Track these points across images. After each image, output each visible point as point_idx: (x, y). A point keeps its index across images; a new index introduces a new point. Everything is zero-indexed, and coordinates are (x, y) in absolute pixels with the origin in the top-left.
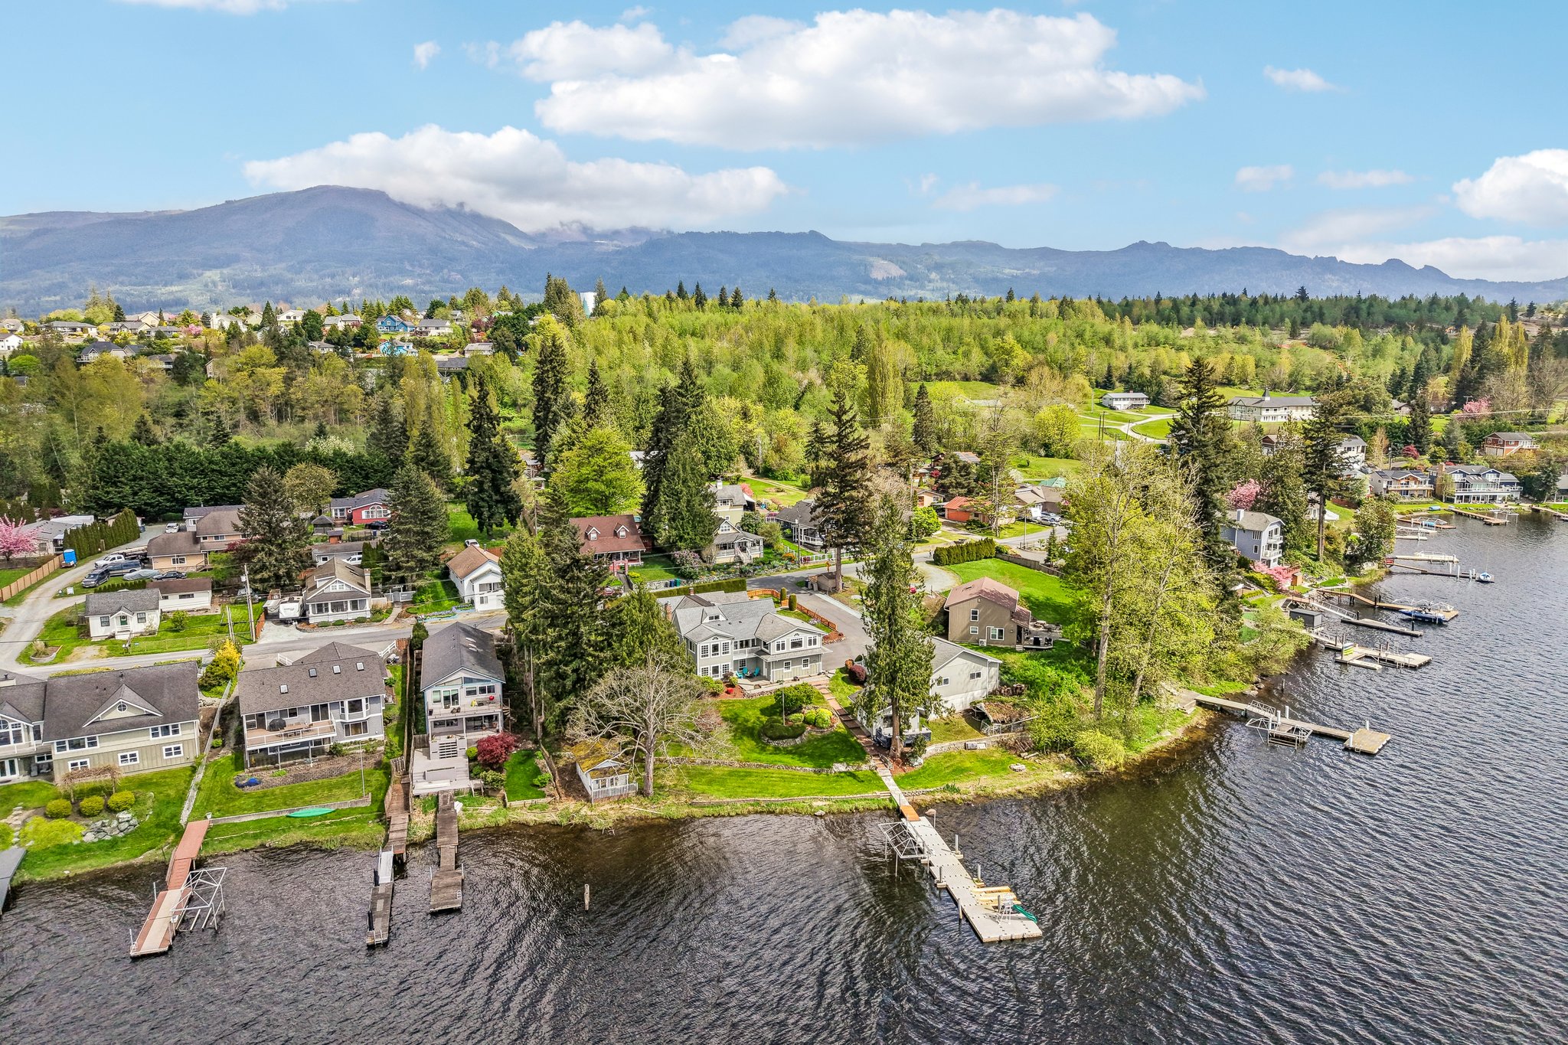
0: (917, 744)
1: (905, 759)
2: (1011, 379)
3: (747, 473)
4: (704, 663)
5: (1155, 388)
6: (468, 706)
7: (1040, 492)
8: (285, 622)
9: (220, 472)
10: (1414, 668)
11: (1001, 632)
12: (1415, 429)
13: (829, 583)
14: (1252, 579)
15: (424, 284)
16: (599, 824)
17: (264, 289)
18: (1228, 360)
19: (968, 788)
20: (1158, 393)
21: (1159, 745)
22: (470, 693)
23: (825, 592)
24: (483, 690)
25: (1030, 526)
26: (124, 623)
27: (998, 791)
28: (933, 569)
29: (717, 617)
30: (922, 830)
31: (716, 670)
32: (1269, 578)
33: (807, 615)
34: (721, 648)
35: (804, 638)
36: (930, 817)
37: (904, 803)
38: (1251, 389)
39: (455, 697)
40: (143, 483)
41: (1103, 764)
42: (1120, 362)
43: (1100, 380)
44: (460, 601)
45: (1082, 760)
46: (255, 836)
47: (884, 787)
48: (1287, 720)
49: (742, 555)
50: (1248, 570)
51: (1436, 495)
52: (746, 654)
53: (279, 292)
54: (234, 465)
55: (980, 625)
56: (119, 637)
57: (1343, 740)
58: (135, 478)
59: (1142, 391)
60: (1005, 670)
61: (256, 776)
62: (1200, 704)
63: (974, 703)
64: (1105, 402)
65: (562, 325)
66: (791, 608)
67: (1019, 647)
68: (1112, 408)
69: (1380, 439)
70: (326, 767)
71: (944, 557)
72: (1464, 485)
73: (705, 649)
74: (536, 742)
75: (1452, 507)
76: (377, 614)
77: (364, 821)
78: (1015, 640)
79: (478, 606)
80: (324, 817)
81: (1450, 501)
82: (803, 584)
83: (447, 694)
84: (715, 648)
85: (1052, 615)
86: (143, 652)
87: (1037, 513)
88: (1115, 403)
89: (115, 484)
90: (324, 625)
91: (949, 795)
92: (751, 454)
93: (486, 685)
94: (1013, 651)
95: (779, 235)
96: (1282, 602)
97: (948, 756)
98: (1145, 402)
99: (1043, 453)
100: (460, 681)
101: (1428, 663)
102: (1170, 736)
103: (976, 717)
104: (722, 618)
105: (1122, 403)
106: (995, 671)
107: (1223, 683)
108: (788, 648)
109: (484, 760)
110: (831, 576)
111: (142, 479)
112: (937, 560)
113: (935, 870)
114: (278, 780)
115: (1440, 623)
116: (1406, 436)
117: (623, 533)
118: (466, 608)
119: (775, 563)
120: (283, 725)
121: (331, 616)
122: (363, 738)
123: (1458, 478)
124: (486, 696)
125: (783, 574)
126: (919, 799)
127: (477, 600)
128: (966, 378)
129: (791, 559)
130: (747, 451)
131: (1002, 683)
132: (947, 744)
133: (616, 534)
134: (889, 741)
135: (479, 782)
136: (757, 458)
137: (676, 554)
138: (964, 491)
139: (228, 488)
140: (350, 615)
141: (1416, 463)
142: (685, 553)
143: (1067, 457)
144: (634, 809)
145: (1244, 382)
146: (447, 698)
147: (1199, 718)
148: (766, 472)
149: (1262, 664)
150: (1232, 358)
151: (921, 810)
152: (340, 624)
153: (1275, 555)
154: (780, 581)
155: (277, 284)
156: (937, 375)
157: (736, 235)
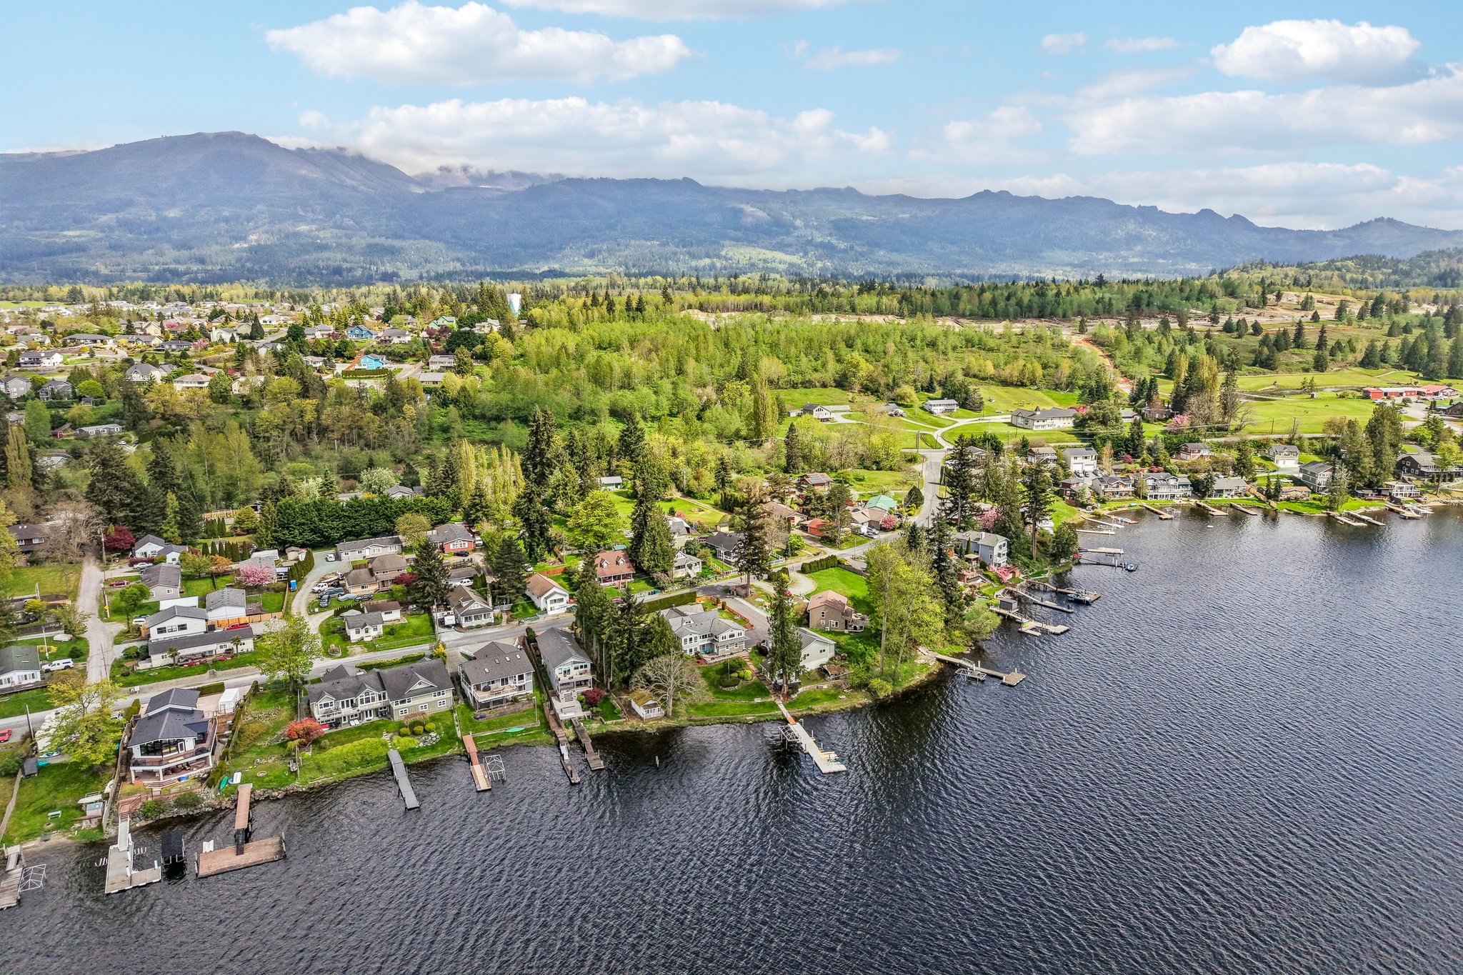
0: (794, 688)
1: (788, 695)
2: (857, 387)
3: (678, 495)
4: (686, 647)
5: (964, 395)
6: (576, 675)
7: (867, 513)
8: (448, 627)
9: (349, 517)
10: (1058, 635)
11: (836, 623)
12: (1133, 441)
13: (742, 592)
14: (987, 576)
15: (318, 230)
16: (650, 730)
17: (160, 234)
18: (1021, 368)
19: (818, 708)
20: (966, 399)
21: (912, 683)
22: (575, 669)
23: (741, 596)
24: (581, 667)
25: (860, 538)
26: (367, 632)
27: (832, 709)
28: (801, 576)
29: (689, 622)
30: (797, 729)
31: (691, 651)
32: (996, 575)
33: (732, 614)
34: (693, 639)
35: (735, 632)
36: (801, 723)
37: (789, 717)
38: (1038, 389)
39: (569, 671)
40: (305, 527)
41: (882, 695)
42: (941, 369)
43: (925, 385)
44: (539, 609)
45: (872, 692)
46: (495, 742)
47: (779, 709)
48: (979, 668)
49: (690, 571)
50: (986, 570)
51: (1136, 494)
52: (706, 641)
53: (175, 237)
54: (356, 511)
55: (826, 619)
56: (366, 639)
57: (1001, 678)
58: (300, 524)
59: (953, 397)
60: (838, 646)
61: (483, 713)
62: (939, 660)
63: (822, 665)
64: (926, 407)
65: (506, 340)
66: (723, 609)
67: (846, 631)
68: (931, 413)
69: (1107, 450)
70: (512, 708)
71: (807, 568)
72: (1154, 488)
73: (686, 640)
74: (608, 691)
75: (1144, 503)
76: (498, 620)
77: (540, 733)
78: (844, 628)
79: (550, 613)
80: (521, 732)
81: (1145, 498)
82: (727, 591)
83: (563, 671)
84: (691, 639)
85: (865, 609)
86: (385, 648)
87: (864, 529)
88: (933, 409)
89: (288, 528)
90: (470, 628)
91: (809, 712)
92: (677, 479)
93: (583, 664)
94: (843, 634)
95: (654, 181)
96: (1002, 591)
97: (809, 692)
98: (956, 408)
99: (875, 467)
100: (570, 663)
101: (1068, 630)
102: (919, 678)
103: (822, 672)
104: (692, 622)
105: (939, 408)
106: (833, 647)
107: (954, 646)
108: (728, 638)
109: (588, 702)
110: (744, 587)
111: (303, 524)
112: (803, 570)
113: (803, 746)
114: (493, 715)
115: (1088, 604)
116: (1127, 446)
117: (621, 562)
118: (542, 614)
119: (710, 576)
120: (489, 689)
121: (474, 623)
122: (523, 692)
123: (1150, 482)
124: (583, 669)
125: (714, 583)
126: (795, 714)
127: (549, 609)
128: (824, 386)
129: (718, 573)
130: (675, 477)
131: (836, 653)
132: (808, 686)
133: (617, 563)
134: (781, 687)
135: (589, 712)
136: (681, 482)
137: (655, 575)
138: (819, 513)
139: (354, 527)
140: (483, 621)
141: (1130, 467)
142: (660, 574)
143: (891, 469)
144: (664, 723)
145: (1033, 383)
147: (934, 667)
148: (689, 493)
149: (974, 636)
150: (1025, 366)
151: (796, 719)
152: (479, 627)
153: (1003, 560)
154: (713, 588)
155: (173, 228)
156: (802, 383)
157: (613, 181)
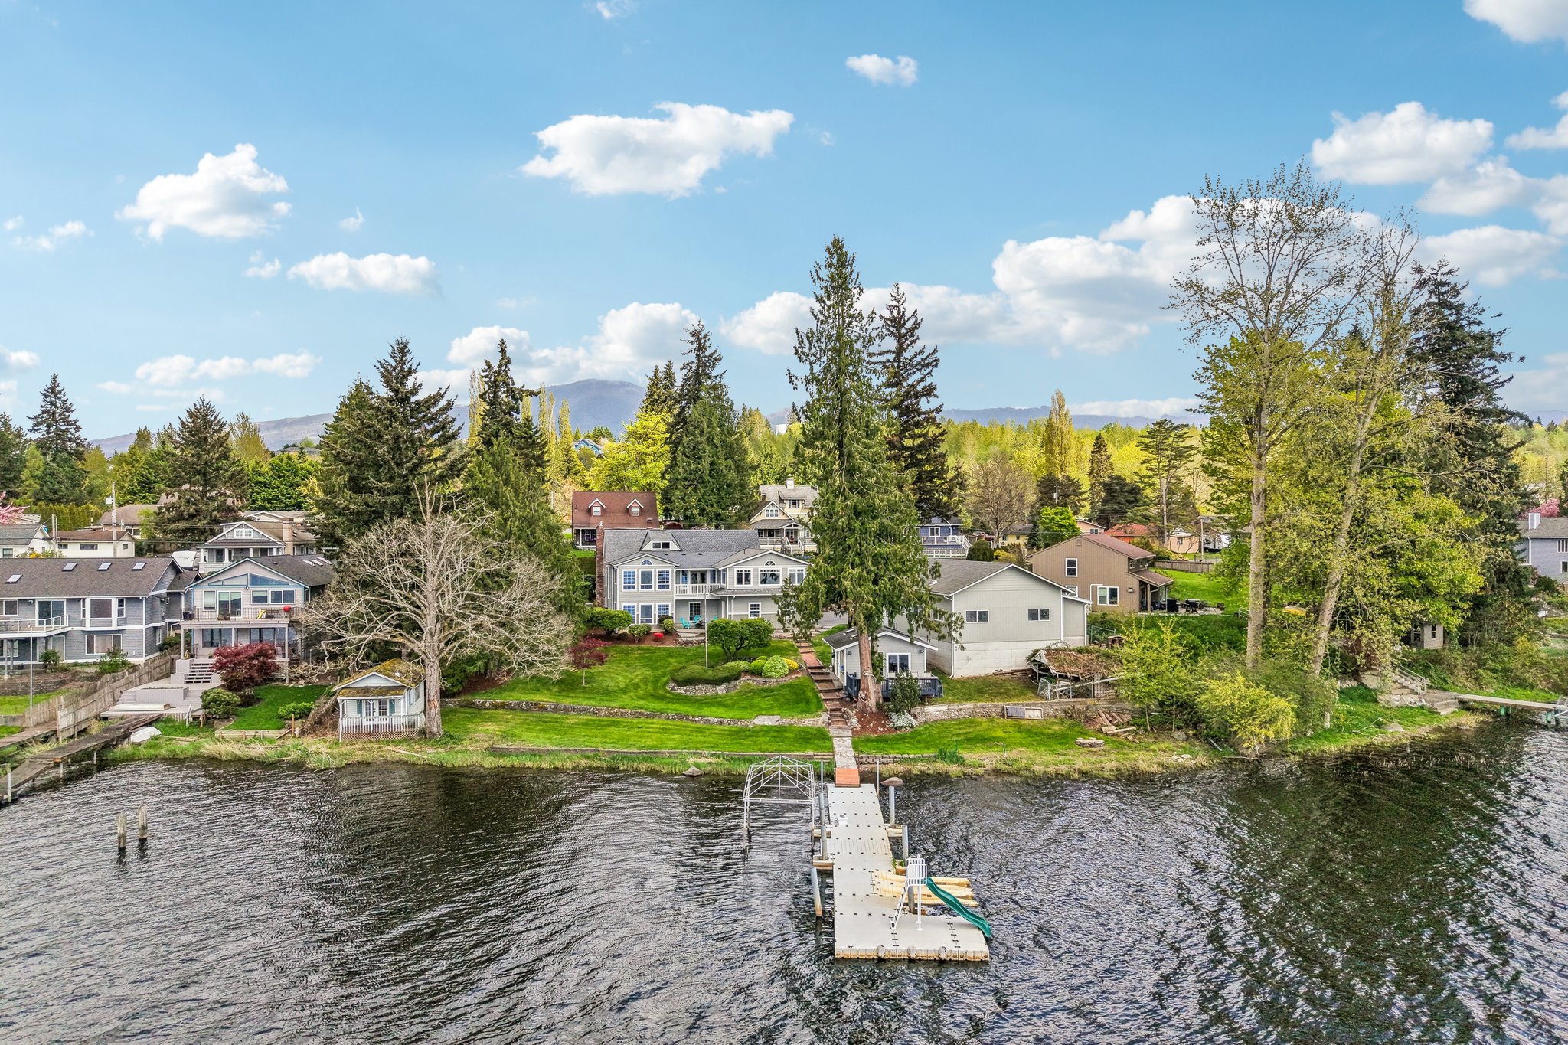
6: (253, 618)
11: (1113, 593)
19: (981, 761)
21: (1377, 740)
22: (259, 599)
24: (277, 596)
27: (1037, 768)
29: (666, 545)
30: (852, 799)
31: (647, 611)
34: (655, 581)
39: (237, 604)
47: (829, 749)
52: (697, 593)
63: (1034, 658)
73: (630, 577)
78: (1137, 606)
83: (224, 598)
84: (646, 577)
91: (941, 767)
93: (282, 589)
97: (965, 721)
100: (245, 581)
102: (1403, 732)
103: (1036, 680)
104: (673, 547)
106: (1078, 617)
122: (113, 658)
124: (281, 606)
132: (970, 705)
146: (223, 605)
147: (1461, 722)
